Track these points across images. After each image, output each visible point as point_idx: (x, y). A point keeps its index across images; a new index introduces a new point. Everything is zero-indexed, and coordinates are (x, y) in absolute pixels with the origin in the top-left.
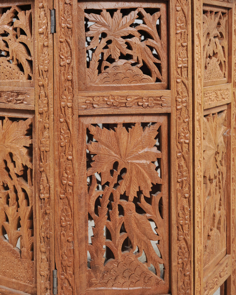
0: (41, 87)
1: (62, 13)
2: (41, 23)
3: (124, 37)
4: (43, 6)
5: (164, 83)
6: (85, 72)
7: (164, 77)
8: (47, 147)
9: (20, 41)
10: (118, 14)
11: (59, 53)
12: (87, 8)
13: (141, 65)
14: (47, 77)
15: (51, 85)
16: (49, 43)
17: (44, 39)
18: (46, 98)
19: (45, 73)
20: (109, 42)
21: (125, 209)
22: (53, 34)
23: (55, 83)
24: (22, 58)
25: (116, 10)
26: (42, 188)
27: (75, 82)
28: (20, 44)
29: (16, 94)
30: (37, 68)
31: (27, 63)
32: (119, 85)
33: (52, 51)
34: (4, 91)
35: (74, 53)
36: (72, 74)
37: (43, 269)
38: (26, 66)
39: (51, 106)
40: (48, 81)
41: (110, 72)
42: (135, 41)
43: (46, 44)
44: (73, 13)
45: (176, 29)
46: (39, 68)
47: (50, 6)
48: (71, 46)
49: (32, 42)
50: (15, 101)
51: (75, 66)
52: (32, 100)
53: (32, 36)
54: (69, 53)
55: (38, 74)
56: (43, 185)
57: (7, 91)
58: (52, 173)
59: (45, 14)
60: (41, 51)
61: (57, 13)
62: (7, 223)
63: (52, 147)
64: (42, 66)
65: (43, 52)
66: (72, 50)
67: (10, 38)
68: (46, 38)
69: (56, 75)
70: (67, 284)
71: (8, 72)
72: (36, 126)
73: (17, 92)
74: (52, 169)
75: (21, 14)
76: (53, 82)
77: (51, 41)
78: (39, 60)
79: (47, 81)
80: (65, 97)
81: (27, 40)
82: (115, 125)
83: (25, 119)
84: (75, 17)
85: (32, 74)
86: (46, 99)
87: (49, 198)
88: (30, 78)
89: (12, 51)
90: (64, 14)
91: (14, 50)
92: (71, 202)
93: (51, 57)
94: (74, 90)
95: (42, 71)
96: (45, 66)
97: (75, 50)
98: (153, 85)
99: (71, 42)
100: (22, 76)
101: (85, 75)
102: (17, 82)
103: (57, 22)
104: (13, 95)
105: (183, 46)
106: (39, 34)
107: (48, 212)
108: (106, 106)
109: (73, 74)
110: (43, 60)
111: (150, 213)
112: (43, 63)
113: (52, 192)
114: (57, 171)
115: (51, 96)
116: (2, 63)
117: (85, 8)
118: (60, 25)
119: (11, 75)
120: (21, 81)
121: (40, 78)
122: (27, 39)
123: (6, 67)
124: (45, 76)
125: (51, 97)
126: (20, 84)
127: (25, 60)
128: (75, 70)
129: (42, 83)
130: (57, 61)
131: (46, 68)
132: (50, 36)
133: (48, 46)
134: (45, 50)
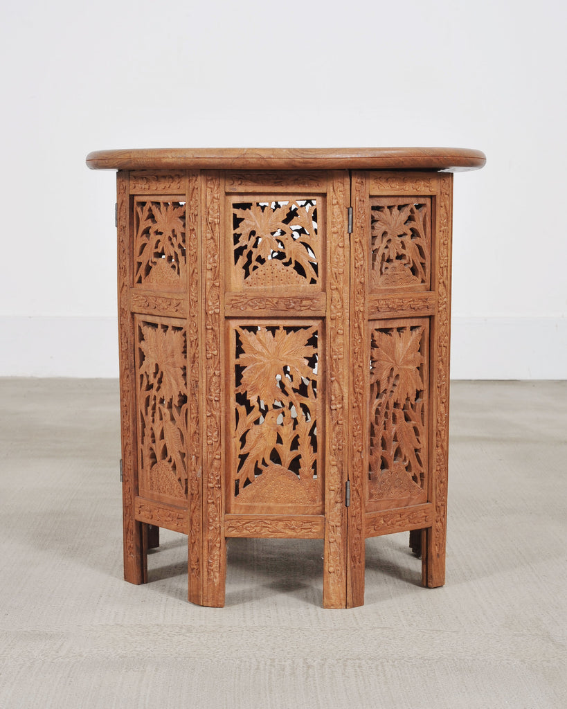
0: (334, 291)
1: (357, 210)
2: (335, 222)
3: (400, 236)
5: (428, 284)
7: (427, 278)
8: (341, 354)
9: (301, 241)
10: (395, 210)
11: (355, 255)
12: (374, 205)
13: (411, 265)
17: (339, 239)
19: (339, 275)
20: (389, 241)
21: (397, 417)
22: (350, 234)
23: (352, 286)
24: (304, 260)
25: (393, 206)
26: (333, 398)
28: (301, 244)
29: (300, 301)
30: (330, 271)
32: (396, 287)
33: (349, 253)
34: (283, 298)
37: (333, 482)
38: (309, 270)
39: (346, 311)
40: (343, 284)
41: (389, 273)
42: (407, 239)
43: (341, 245)
44: (365, 211)
45: (441, 227)
47: (347, 203)
48: (363, 246)
50: (299, 308)
52: (323, 306)
54: (362, 254)
55: (331, 277)
56: (335, 395)
57: (288, 297)
58: (346, 380)
59: (340, 212)
60: (334, 252)
61: (354, 211)
62: (280, 445)
63: (346, 354)
64: (336, 268)
65: (337, 253)
67: (286, 237)
68: (341, 238)
69: (352, 278)
70: (356, 495)
71: (284, 276)
72: (327, 333)
73: (301, 298)
74: (347, 377)
77: (347, 242)
78: (332, 263)
80: (358, 301)
81: (310, 239)
82: (391, 329)
83: (306, 328)
85: (318, 277)
86: (340, 304)
87: (342, 407)
88: (313, 281)
89: (291, 252)
90: (359, 213)
92: (361, 411)
93: (348, 260)
95: (336, 274)
96: (340, 268)
97: (367, 251)
98: (419, 286)
99: (363, 243)
100: (303, 280)
101: (371, 277)
102: (297, 286)
103: (354, 221)
105: (444, 244)
107: (340, 422)
108: (388, 309)
109: (365, 277)
110: (337, 262)
111: (415, 420)
112: (338, 265)
113: (346, 401)
114: (351, 378)
115: (346, 301)
116: (275, 266)
117: (372, 205)
118: (356, 224)
119: (289, 279)
120: (302, 285)
123: (282, 271)
126: (301, 289)
127: (308, 263)
128: (366, 272)
129: (335, 287)
130: (353, 263)
131: (341, 270)
132: (347, 236)
133: (343, 247)
134: (340, 251)
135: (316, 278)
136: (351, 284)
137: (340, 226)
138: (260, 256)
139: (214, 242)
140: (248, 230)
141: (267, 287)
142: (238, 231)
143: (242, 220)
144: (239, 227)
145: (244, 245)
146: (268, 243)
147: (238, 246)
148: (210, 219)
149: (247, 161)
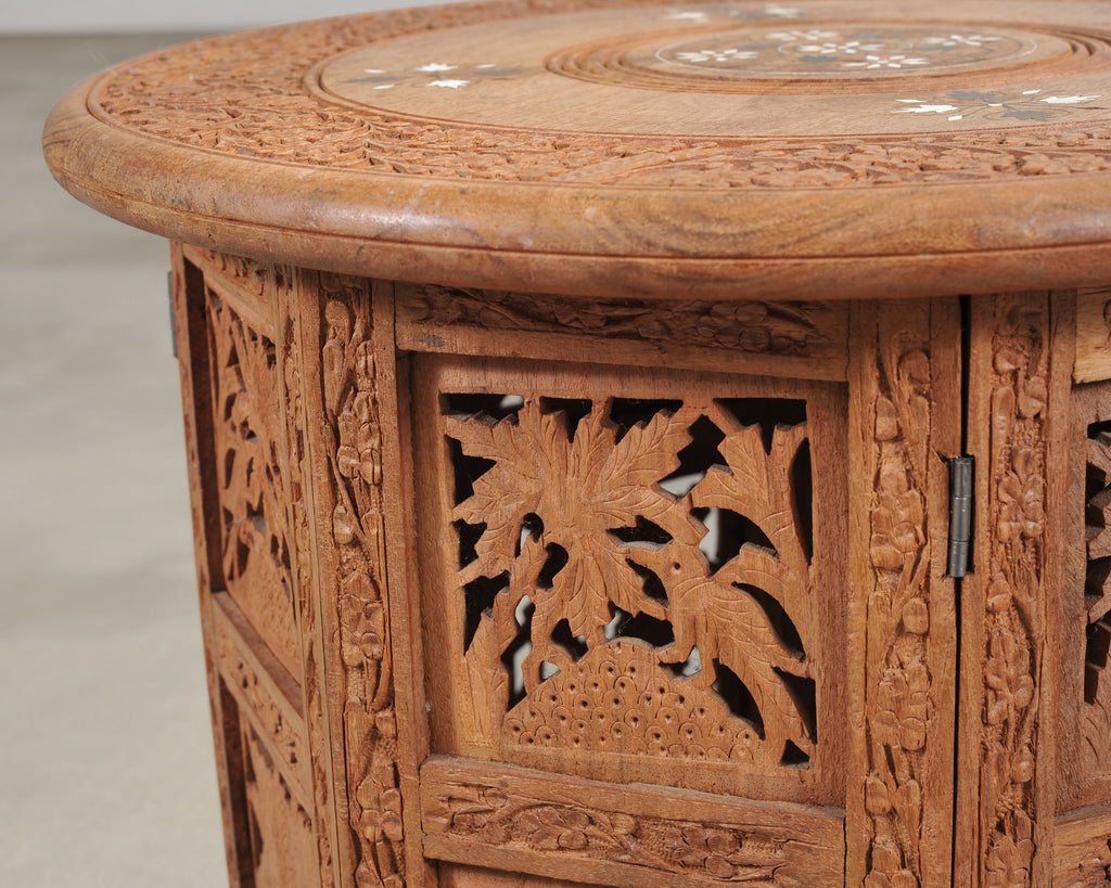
0: (878, 819)
1: (1000, 467)
2: (888, 519)
4: (900, 430)
6: (1077, 727)
9: (739, 581)
11: (984, 664)
12: (1102, 419)
14: (913, 777)
15: (937, 819)
16: (934, 619)
17: (906, 601)
18: (906, 872)
19: (903, 757)
22: (958, 582)
24: (753, 663)
27: (1045, 785)
28: (738, 592)
29: (729, 837)
30: (860, 733)
31: (779, 686)
33: (951, 663)
34: (658, 818)
35: (1047, 655)
36: (1035, 753)
38: (774, 701)
40: (922, 797)
43: (913, 623)
44: (1049, 464)
46: (868, 731)
47: (948, 440)
48: (1034, 624)
49: (814, 593)
50: (726, 869)
51: (1047, 714)
52: (828, 874)
53: (813, 560)
54: (1026, 662)
55: (866, 760)
57: (678, 817)
59: (908, 471)
60: (884, 655)
61: (982, 472)
64: (891, 723)
65: (894, 659)
66: (1039, 642)
67: (674, 557)
68: (916, 596)
69: (969, 771)
71: (668, 722)
73: (735, 830)
75: (739, 443)
76: (951, 806)
77: (944, 615)
78: (870, 696)
79: (917, 799)
80: (999, 863)
81: (778, 578)
84: (1057, 480)
85: (815, 742)
86: (906, 878)
88: (792, 755)
89: (694, 624)
90: (1012, 474)
91: (701, 620)
93: (946, 692)
94: (1037, 826)
95: (887, 748)
96: (906, 726)
97: (1050, 639)
99: (1034, 604)
100: (748, 742)
101: (1078, 738)
102: (723, 769)
103: (982, 517)
104: (718, 840)
106: (873, 568)
109: (1040, 754)
110: (898, 700)
112: (898, 712)
115: (937, 868)
116: (629, 674)
117: (1093, 421)
118: (994, 530)
119: (689, 737)
120: (746, 768)
121: (878, 781)
122: (782, 571)
123: (658, 696)
124: (903, 774)
125: (939, 870)
126: (742, 783)
127: (772, 675)
128: (1048, 732)
129: (885, 803)
130: (972, 707)
131: (914, 738)
132: (942, 589)
133: (926, 635)
134: (907, 651)
135: (804, 745)
136: (963, 796)
137: (907, 539)
138: (564, 622)
139: (367, 557)
140: (512, 510)
141: (597, 757)
142: (469, 511)
143: (482, 466)
144: (471, 493)
145: (497, 571)
146: (594, 574)
147: (471, 573)
148: (343, 459)
149: (418, 257)
